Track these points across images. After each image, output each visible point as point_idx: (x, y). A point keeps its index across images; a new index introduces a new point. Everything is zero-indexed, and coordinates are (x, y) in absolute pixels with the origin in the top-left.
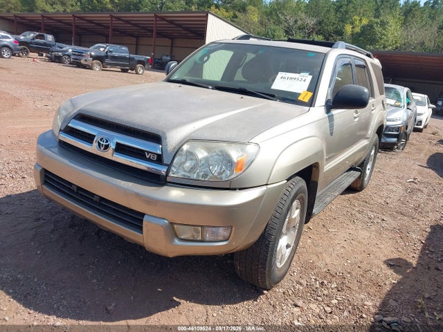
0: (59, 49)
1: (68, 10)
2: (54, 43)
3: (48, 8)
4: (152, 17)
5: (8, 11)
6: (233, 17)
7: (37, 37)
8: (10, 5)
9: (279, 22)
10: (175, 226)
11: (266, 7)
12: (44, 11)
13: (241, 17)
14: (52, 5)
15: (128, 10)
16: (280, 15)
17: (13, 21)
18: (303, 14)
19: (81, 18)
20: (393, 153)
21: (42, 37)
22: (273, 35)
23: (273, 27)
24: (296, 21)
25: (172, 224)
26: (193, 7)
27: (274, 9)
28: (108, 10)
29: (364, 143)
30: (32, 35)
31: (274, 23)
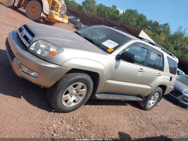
0: (79, 25)
1: (92, 14)
2: (79, 22)
3: (86, 11)
4: (120, 25)
5: (73, 9)
6: (154, 35)
7: (75, 19)
8: (74, 7)
9: (173, 43)
10: (22, 65)
11: (170, 35)
12: (84, 12)
13: (157, 36)
14: (87, 10)
15: (114, 20)
16: (175, 41)
17: (72, 12)
18: (186, 43)
19: (94, 18)
20: (185, 109)
21: (76, 19)
22: (168, 48)
23: (169, 44)
24: (181, 45)
25: (21, 64)
26: (139, 27)
27: (174, 38)
28: (106, 18)
29: (148, 87)
30: (73, 17)
31: (171, 43)
